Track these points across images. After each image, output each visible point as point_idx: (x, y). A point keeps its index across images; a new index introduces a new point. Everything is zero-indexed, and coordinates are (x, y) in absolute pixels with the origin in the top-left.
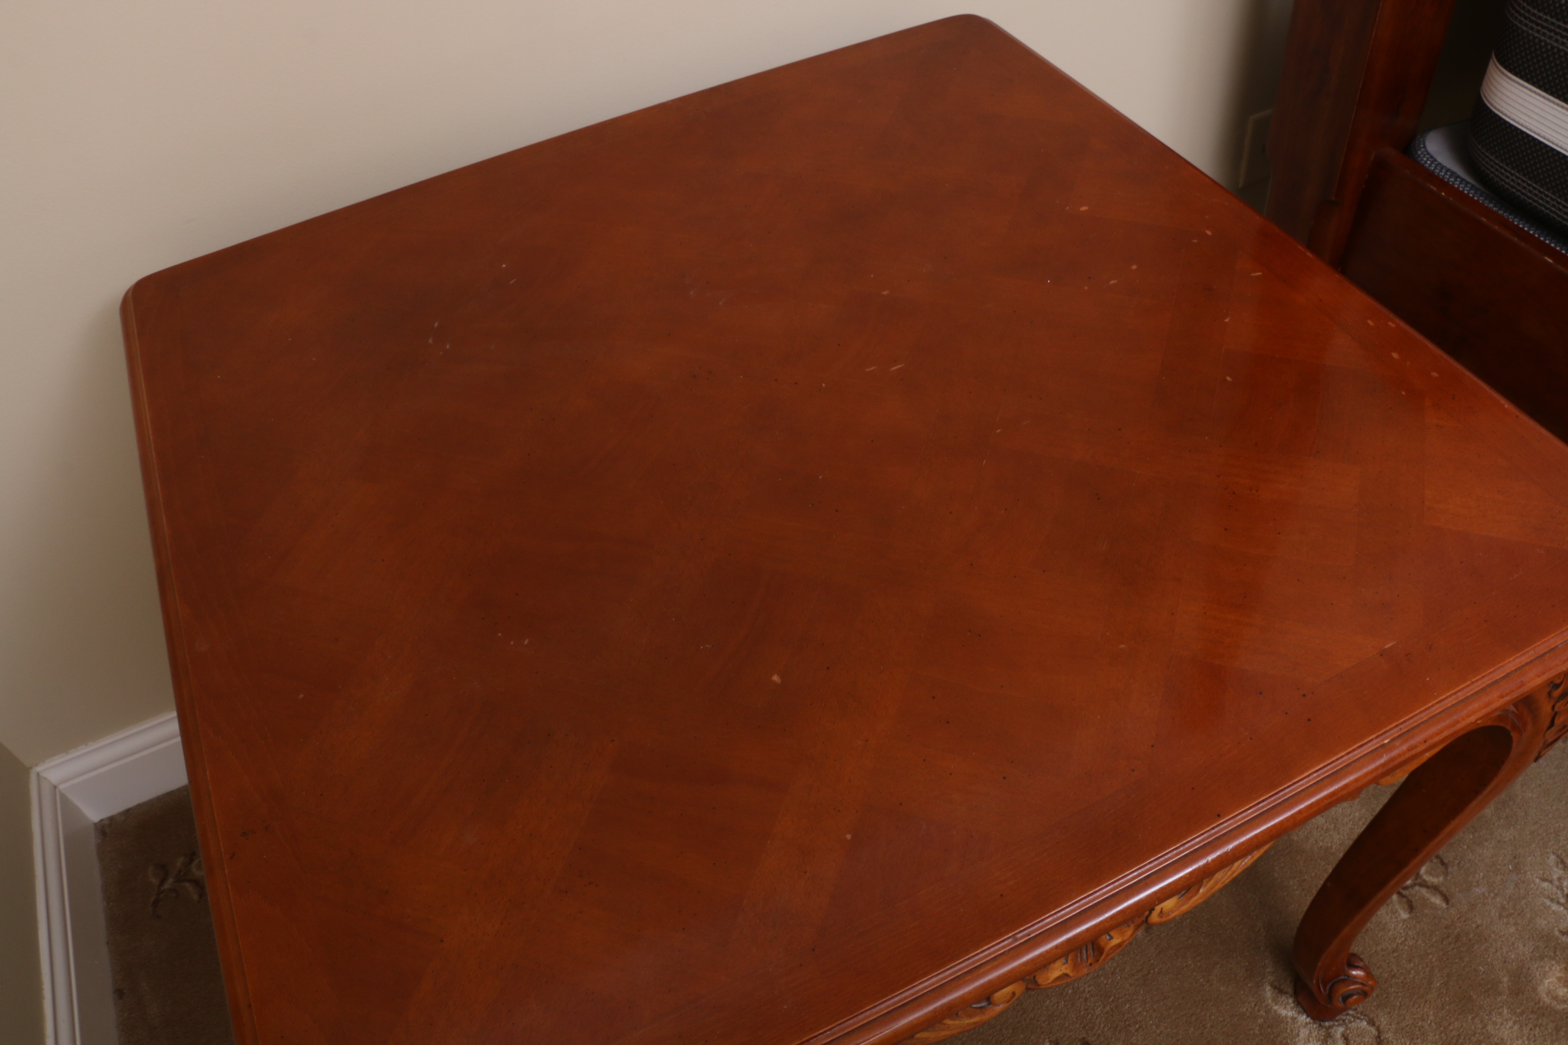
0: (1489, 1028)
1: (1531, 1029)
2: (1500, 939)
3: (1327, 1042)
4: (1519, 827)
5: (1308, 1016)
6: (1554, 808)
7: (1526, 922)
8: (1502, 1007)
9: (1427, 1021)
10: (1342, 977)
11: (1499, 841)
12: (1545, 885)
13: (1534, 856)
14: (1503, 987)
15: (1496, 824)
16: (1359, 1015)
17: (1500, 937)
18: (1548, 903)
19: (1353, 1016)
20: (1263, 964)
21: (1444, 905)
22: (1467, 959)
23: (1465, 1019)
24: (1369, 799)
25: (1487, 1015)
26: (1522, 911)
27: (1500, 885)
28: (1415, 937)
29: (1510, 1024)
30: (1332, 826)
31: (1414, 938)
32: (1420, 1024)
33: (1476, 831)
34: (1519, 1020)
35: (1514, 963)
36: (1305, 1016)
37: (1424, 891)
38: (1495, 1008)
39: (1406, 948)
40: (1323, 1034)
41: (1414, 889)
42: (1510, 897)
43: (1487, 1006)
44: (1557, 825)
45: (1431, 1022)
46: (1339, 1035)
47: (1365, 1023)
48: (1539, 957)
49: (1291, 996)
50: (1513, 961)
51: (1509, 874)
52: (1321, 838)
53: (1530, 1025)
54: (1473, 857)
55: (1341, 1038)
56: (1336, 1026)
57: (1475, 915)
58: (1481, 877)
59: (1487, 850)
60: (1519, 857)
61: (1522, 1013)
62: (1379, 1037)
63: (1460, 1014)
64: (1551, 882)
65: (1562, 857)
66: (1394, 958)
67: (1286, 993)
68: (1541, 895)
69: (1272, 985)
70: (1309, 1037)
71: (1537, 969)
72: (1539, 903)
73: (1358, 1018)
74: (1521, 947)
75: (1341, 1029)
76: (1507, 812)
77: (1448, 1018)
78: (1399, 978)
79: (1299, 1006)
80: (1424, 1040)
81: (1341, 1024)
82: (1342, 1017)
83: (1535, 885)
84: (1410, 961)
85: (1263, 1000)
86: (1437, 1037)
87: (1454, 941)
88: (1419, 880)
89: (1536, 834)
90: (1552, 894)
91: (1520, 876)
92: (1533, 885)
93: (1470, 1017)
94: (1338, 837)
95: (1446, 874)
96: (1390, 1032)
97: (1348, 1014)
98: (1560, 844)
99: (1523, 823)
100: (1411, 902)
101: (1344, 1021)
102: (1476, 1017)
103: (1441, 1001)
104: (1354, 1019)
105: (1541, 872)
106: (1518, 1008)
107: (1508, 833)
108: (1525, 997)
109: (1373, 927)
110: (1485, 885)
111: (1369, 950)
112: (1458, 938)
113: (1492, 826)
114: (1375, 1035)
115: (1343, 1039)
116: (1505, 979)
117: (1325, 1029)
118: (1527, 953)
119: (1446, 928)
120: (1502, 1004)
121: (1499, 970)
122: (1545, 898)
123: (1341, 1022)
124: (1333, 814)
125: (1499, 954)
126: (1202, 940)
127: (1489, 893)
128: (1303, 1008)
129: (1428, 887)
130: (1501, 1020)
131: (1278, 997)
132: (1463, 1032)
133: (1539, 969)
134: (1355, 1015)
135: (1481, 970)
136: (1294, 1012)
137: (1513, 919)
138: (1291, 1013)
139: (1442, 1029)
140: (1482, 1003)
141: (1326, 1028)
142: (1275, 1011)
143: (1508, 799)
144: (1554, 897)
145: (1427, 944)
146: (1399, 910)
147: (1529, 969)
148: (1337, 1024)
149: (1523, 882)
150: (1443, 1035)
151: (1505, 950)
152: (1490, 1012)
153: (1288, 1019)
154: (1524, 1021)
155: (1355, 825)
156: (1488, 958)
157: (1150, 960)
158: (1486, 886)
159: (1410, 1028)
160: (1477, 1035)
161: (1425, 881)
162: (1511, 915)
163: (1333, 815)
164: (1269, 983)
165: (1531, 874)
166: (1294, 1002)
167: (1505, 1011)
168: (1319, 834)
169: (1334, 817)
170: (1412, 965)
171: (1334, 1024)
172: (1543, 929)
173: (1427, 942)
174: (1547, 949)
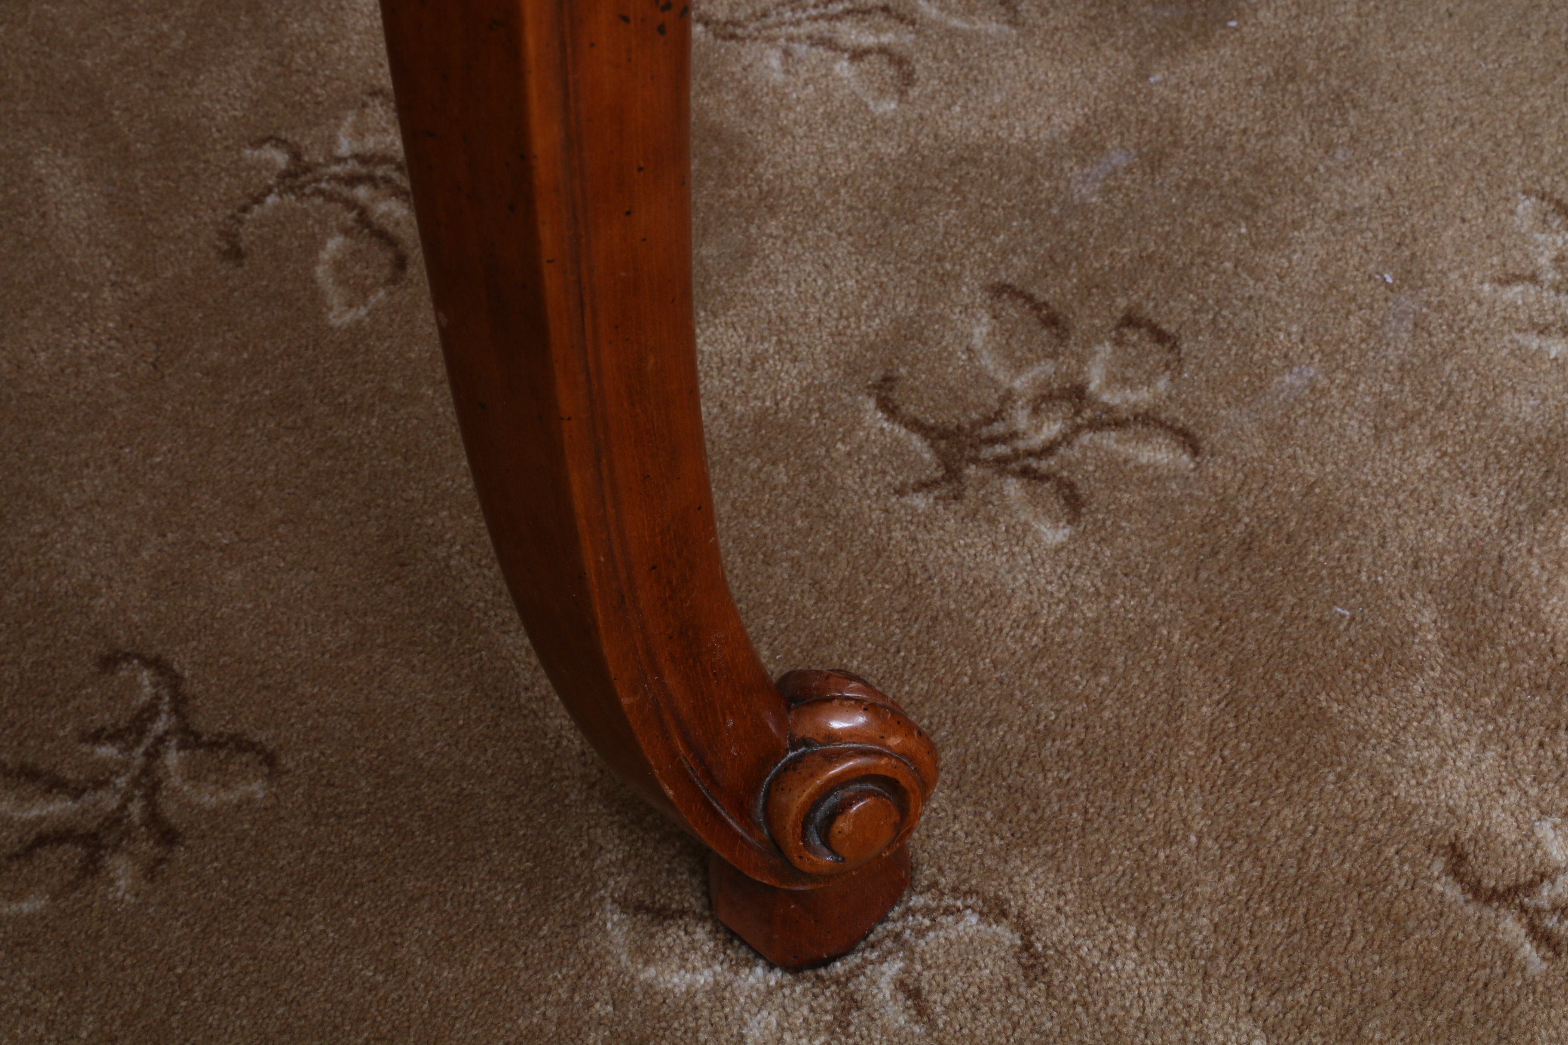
0: (1401, 789)
1: (1541, 745)
2: (1391, 502)
3: (845, 1025)
4: (1398, 153)
5: (771, 966)
6: (1508, 61)
7: (1466, 423)
8: (1433, 707)
9: (1186, 838)
10: (791, 754)
11: (1339, 216)
12: (1514, 293)
13: (1463, 220)
14: (1424, 642)
15: (1321, 169)
16: (948, 901)
17: (1387, 496)
18: (1534, 342)
19: (928, 911)
20: (585, 846)
21: (1185, 459)
22: (1291, 599)
23: (1315, 789)
24: (885, 225)
25: (1388, 751)
26: (1451, 393)
27: (1363, 340)
28: (1103, 589)
29: (1469, 750)
30: (770, 346)
31: (1098, 593)
32: (1162, 855)
33: (1256, 208)
34: (1498, 729)
35: (1448, 559)
36: (759, 971)
37: (1109, 440)
38: (1409, 721)
39: (1078, 631)
40: (829, 1006)
41: (1077, 444)
42: (1401, 368)
43: (1383, 724)
44: (1525, 108)
45: (1200, 839)
46: (886, 988)
47: (974, 919)
48: (1527, 511)
49: (701, 919)
50: (1443, 552)
51: (1386, 300)
52: (738, 389)
53: (1536, 733)
54: (1260, 285)
55: (894, 997)
56: (872, 962)
57: (1293, 457)
58: (1295, 338)
59: (1304, 252)
60: (1415, 239)
61: (1506, 700)
62: (1027, 947)
63: (1295, 778)
64: (1533, 278)
65: (1557, 196)
66: (1041, 675)
67: (682, 913)
68: (1506, 328)
69: (627, 905)
70: (783, 1029)
71: (1530, 551)
72: (1504, 352)
73: (947, 911)
74: (1463, 500)
75: (893, 968)
76: (1352, 120)
77: (1256, 804)
78: (1065, 736)
79: (736, 943)
80: (1183, 906)
81: (890, 952)
82: (890, 926)
83: (1480, 303)
84: (1096, 669)
85: (597, 964)
86: (1230, 878)
87: (1235, 559)
88: (1088, 413)
89: (1458, 155)
90: (1542, 312)
91: (1423, 295)
92: (1473, 306)
93: (1331, 777)
94: (794, 372)
95: (1175, 366)
96: (1062, 918)
97: (911, 911)
98: (1545, 159)
99: (1410, 137)
100: (1071, 486)
101: (897, 936)
102: (1350, 770)
103: (1223, 758)
104: (933, 920)
105: (1495, 260)
106: (1487, 693)
107: (1366, 183)
108: (1502, 649)
109: (953, 606)
110: (1312, 357)
111: (949, 679)
112: (1247, 546)
113: (1308, 179)
114: (1012, 946)
115: (901, 996)
116: (1427, 616)
117: (833, 988)
118: (1486, 513)
119: (1203, 529)
120: (1432, 700)
121: (1402, 597)
122: (1519, 330)
123: (889, 944)
124: (770, 307)
125: (1392, 547)
126: (356, 840)
127: (1329, 375)
128: (750, 948)
129: (1119, 424)
130: (1436, 751)
131: (652, 936)
132: (1314, 833)
133: (1536, 550)
134: (934, 904)
135: (1343, 616)
136: (718, 968)
137: (1422, 427)
138: (707, 973)
139: (1242, 845)
140: (1363, 719)
141: (837, 982)
142: (649, 988)
143: (1348, 84)
144: (1550, 318)
145: (1145, 597)
146: (1035, 525)
147: (1501, 559)
148: (874, 956)
149: (1441, 306)
150: (1247, 864)
151: (1410, 533)
152: (1395, 740)
153: (700, 998)
154: (1513, 727)
155: (847, 318)
156: (1359, 571)
157: (172, 969)
158: (1317, 357)
159: (1133, 880)
160: (1364, 827)
161: (1109, 409)
162: (1411, 418)
163: (768, 312)
164: (614, 901)
165: (1464, 277)
166: (713, 934)
167: (1446, 717)
168: (728, 381)
169: (774, 314)
170: (1104, 679)
171: (864, 959)
172: (1529, 425)
173: (1146, 590)
174: (1553, 479)
